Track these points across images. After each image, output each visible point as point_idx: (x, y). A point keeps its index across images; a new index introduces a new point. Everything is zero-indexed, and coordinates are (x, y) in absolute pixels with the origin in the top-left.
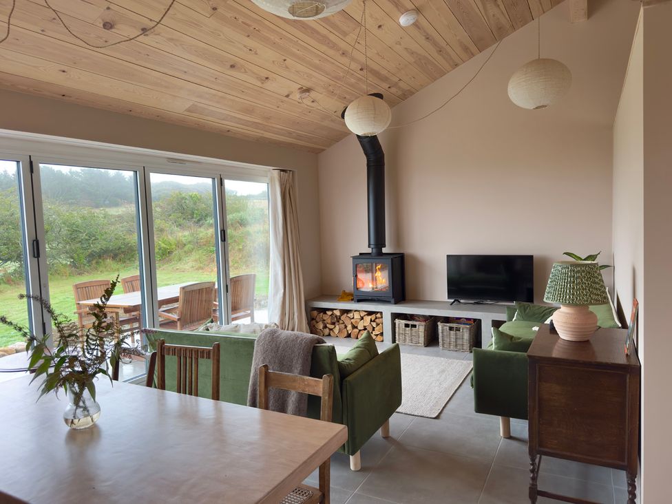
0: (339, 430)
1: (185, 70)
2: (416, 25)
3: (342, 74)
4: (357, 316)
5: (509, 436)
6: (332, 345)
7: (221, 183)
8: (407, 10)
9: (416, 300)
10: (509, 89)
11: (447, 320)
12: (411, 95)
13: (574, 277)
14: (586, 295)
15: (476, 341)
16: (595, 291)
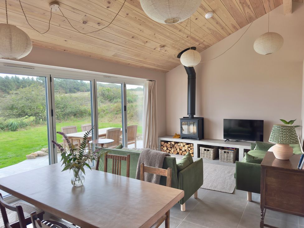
0: (180, 192)
1: (114, 39)
2: (212, 18)
3: (178, 39)
4: (182, 145)
5: (251, 201)
6: (174, 157)
7: (125, 86)
8: (209, 12)
9: (209, 139)
10: (254, 46)
11: (223, 148)
12: (209, 47)
13: (283, 131)
14: (288, 140)
15: (236, 158)
16: (292, 138)
